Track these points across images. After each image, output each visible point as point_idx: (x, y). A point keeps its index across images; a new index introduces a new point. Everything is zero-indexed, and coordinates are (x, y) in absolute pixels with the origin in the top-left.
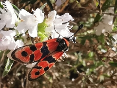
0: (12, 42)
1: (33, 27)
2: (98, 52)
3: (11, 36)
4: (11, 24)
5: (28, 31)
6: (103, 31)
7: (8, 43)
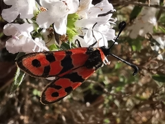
0: (29, 40)
1: (61, 20)
2: (134, 62)
3: (27, 32)
4: (29, 13)
5: (53, 24)
6: (141, 32)
7: (22, 42)
